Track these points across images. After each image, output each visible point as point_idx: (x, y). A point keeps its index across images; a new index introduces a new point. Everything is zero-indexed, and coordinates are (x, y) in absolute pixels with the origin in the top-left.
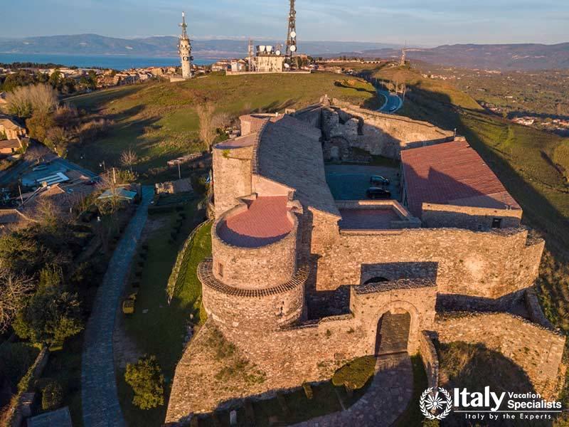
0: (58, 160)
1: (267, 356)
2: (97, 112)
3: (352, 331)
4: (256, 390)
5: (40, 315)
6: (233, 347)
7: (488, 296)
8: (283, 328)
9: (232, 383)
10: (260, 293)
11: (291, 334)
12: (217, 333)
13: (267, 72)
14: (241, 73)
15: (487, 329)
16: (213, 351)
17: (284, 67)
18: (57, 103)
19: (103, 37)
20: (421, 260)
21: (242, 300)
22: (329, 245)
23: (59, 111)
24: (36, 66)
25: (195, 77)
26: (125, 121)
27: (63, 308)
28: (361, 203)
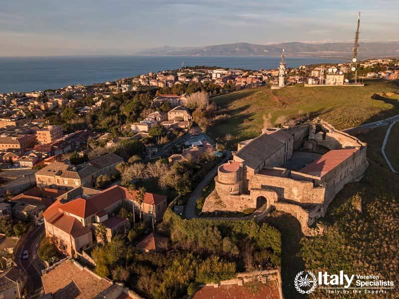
0: (202, 134)
1: (227, 201)
2: (226, 107)
3: (249, 200)
4: (223, 209)
5: (181, 185)
6: (219, 197)
7: (299, 201)
8: (232, 195)
9: (218, 206)
10: (226, 184)
11: (233, 196)
12: (217, 193)
13: (332, 84)
14: (314, 86)
15: (292, 209)
16: (215, 197)
17: (344, 82)
18: (208, 103)
19: (250, 44)
20: (279, 186)
21: (222, 185)
22: (252, 177)
23: (208, 108)
24: (207, 68)
25: (286, 87)
26: (236, 115)
27: (187, 184)
28: (275, 168)
